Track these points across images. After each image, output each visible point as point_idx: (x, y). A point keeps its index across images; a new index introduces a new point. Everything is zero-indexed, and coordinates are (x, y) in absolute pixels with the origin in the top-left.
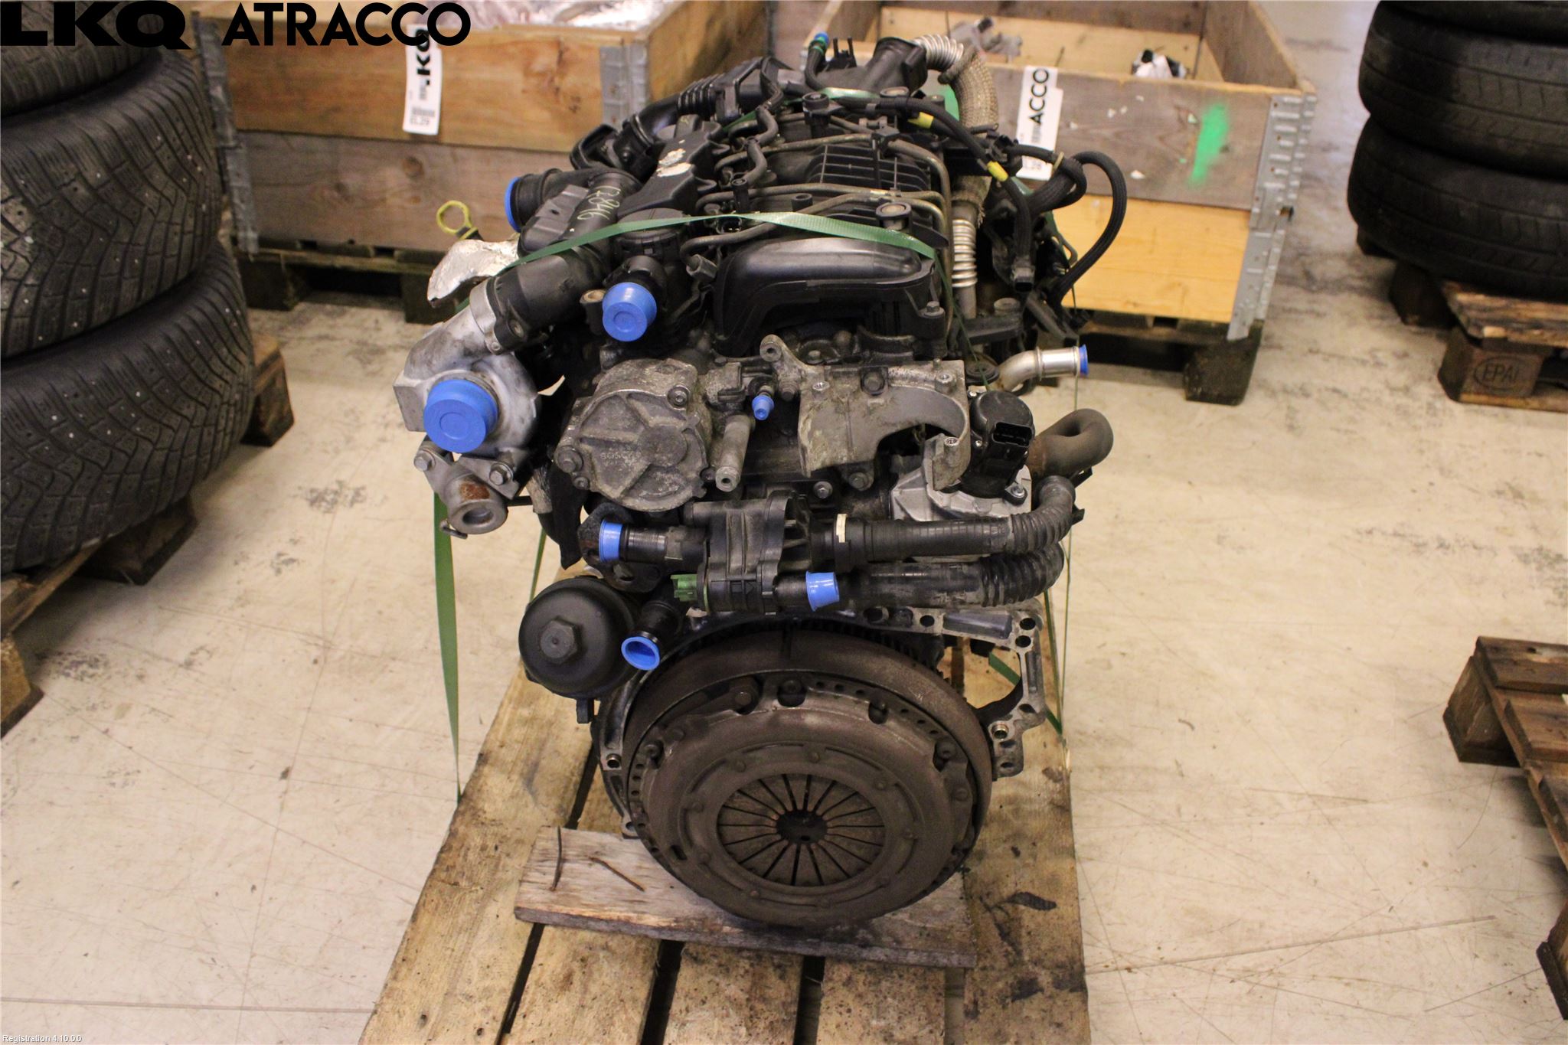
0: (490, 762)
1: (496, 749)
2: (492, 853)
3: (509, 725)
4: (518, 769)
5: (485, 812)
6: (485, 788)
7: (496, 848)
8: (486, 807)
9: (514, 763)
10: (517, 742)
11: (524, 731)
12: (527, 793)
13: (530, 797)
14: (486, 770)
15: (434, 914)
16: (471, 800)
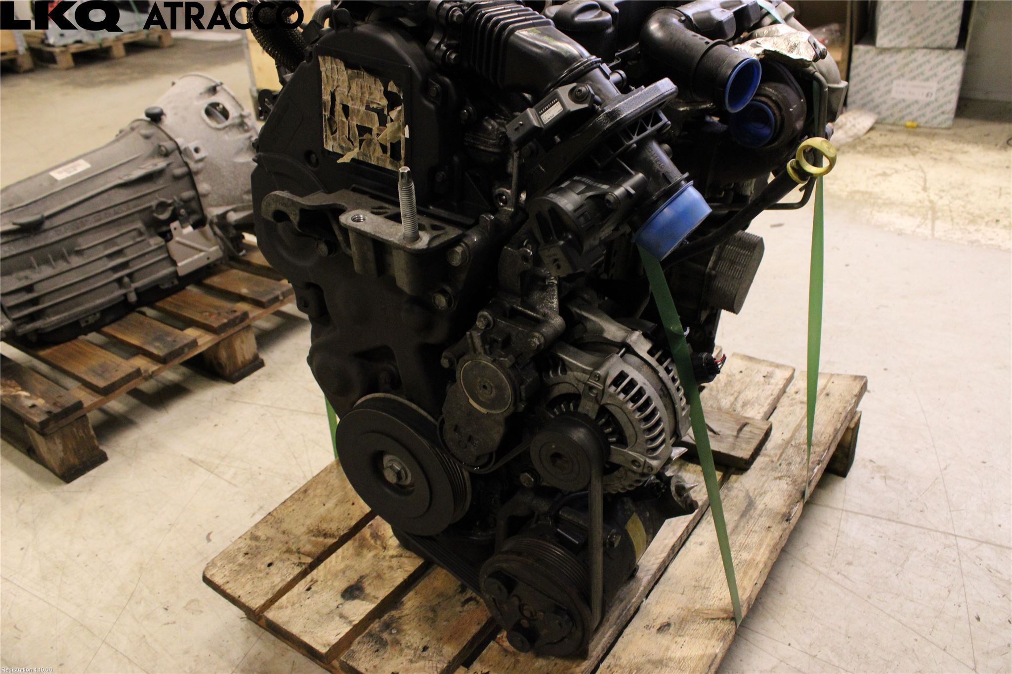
0: (780, 516)
1: (774, 526)
2: (783, 462)
3: (761, 545)
4: (758, 512)
5: (787, 483)
6: (786, 498)
7: (780, 465)
8: (785, 486)
9: (760, 516)
10: (756, 532)
11: (749, 540)
12: (753, 498)
13: (751, 494)
14: (784, 510)
15: (823, 432)
16: (797, 490)
